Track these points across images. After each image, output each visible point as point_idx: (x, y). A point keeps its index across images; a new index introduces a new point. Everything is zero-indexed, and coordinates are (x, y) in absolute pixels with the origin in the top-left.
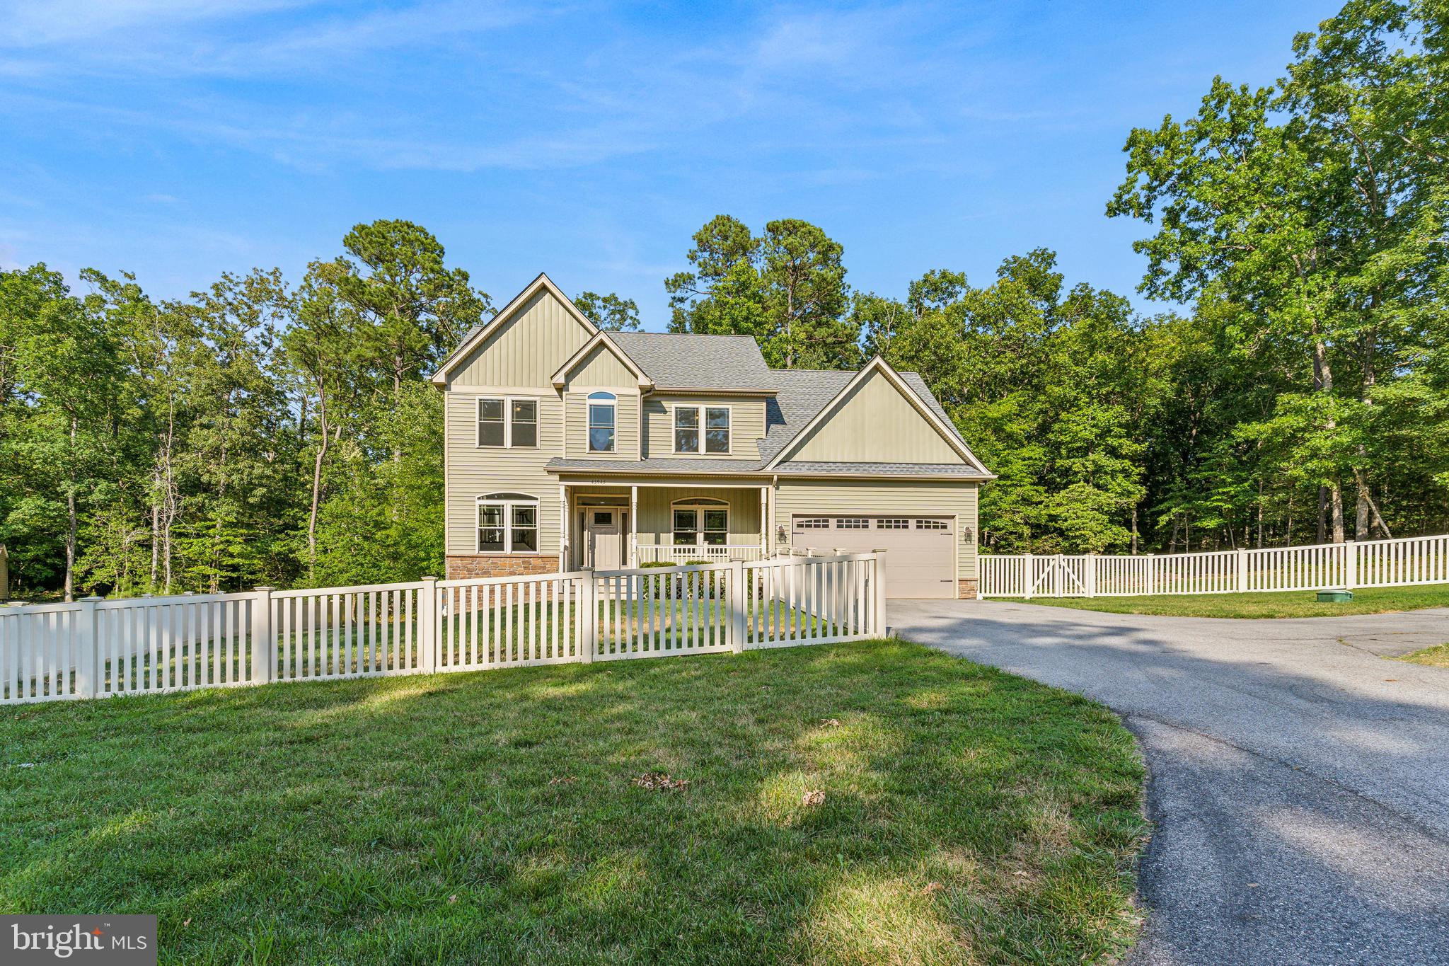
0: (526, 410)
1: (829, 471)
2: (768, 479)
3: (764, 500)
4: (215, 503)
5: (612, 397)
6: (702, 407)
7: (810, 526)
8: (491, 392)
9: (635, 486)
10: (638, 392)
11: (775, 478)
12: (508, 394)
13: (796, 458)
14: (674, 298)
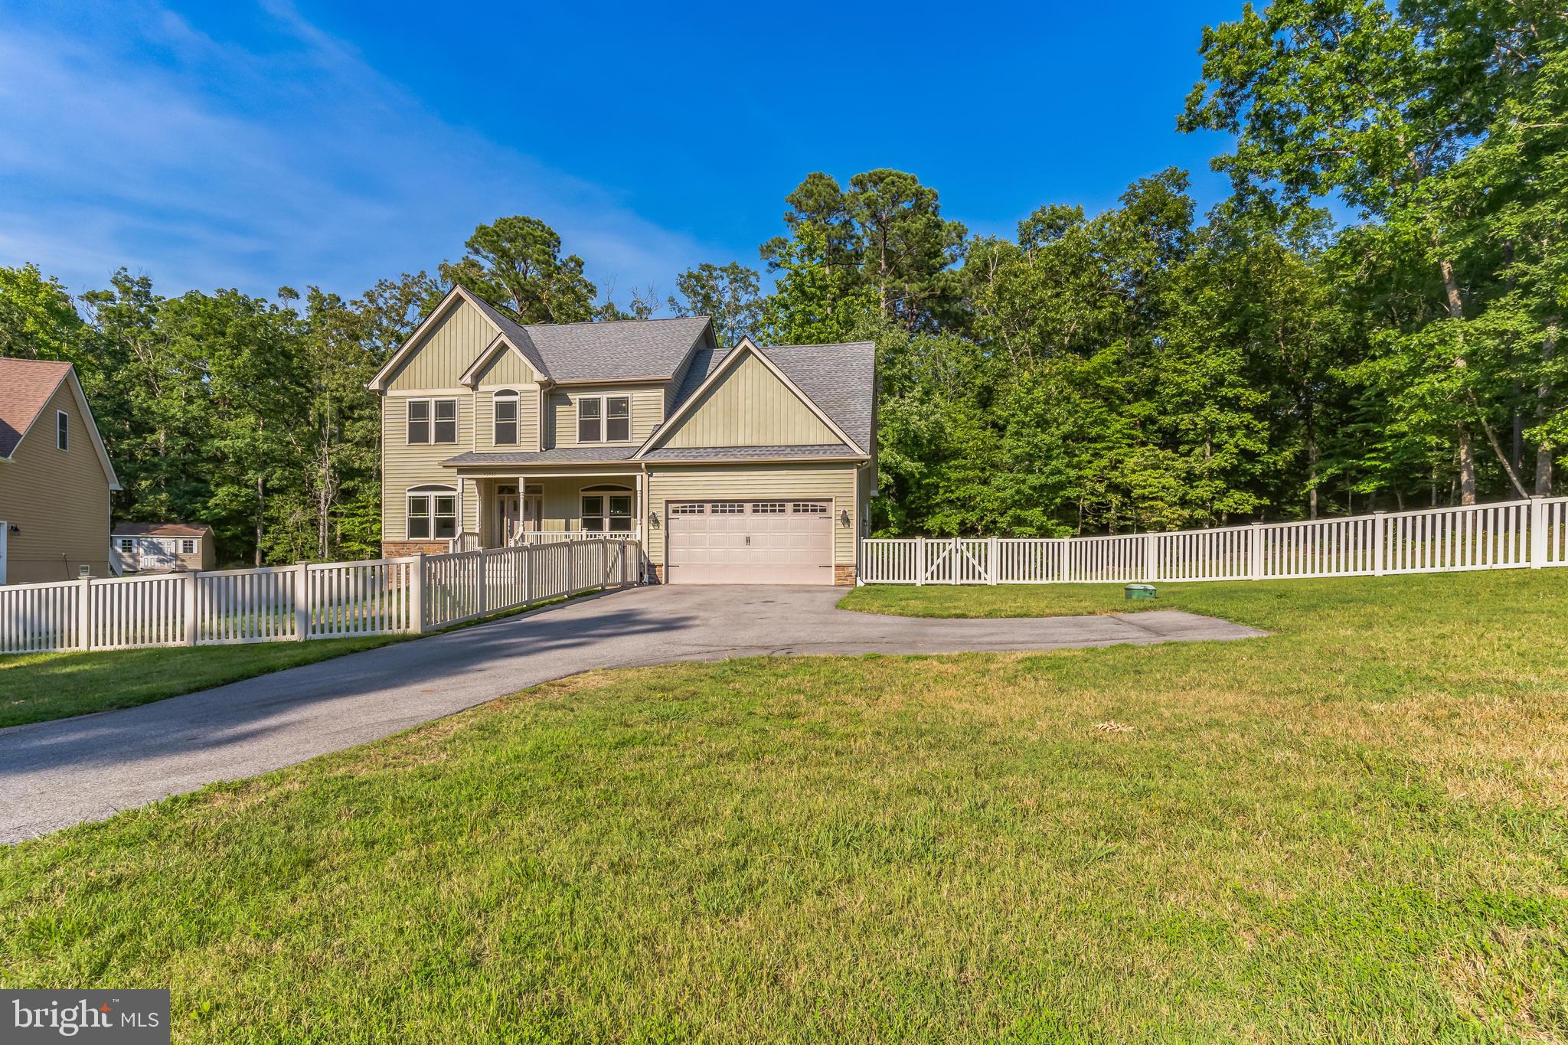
0: (446, 409)
1: (696, 457)
2: (637, 467)
3: (639, 488)
4: (366, 486)
5: (514, 393)
6: (604, 397)
7: (685, 512)
8: (416, 394)
9: (521, 478)
10: (537, 387)
11: (643, 465)
12: (433, 395)
13: (670, 444)
14: (770, 264)
